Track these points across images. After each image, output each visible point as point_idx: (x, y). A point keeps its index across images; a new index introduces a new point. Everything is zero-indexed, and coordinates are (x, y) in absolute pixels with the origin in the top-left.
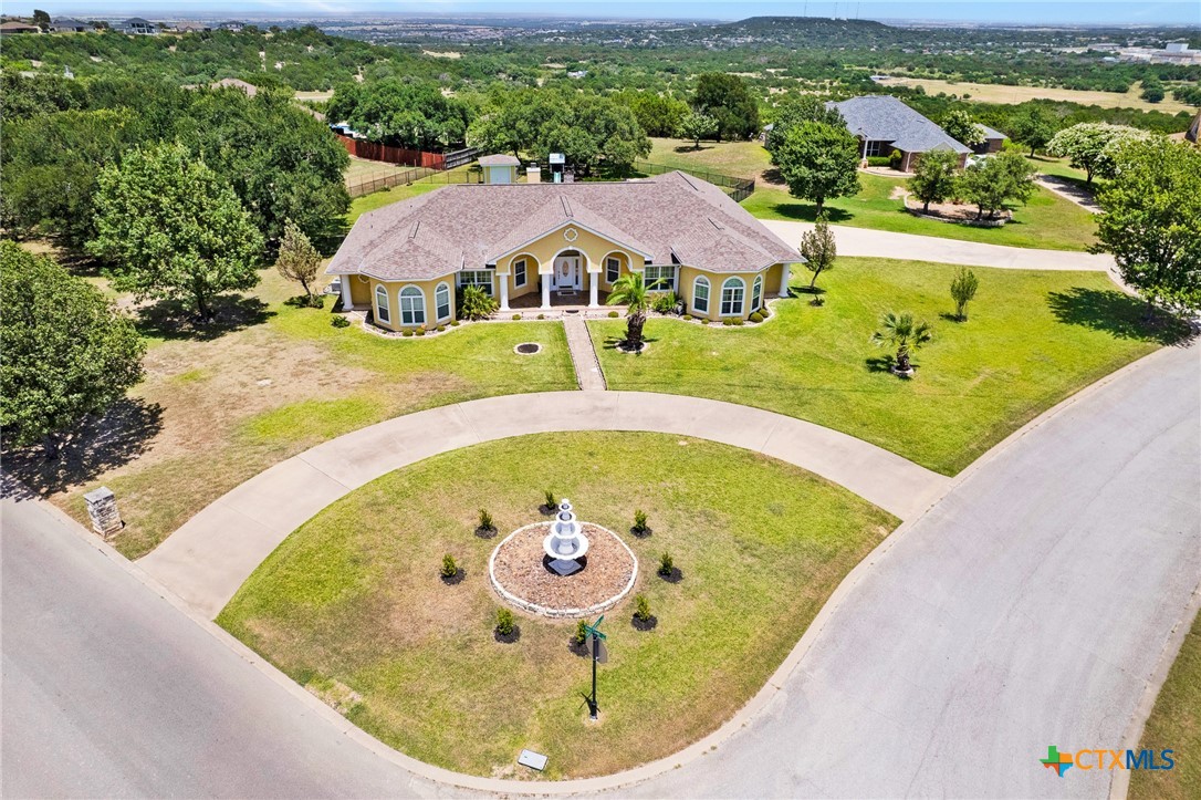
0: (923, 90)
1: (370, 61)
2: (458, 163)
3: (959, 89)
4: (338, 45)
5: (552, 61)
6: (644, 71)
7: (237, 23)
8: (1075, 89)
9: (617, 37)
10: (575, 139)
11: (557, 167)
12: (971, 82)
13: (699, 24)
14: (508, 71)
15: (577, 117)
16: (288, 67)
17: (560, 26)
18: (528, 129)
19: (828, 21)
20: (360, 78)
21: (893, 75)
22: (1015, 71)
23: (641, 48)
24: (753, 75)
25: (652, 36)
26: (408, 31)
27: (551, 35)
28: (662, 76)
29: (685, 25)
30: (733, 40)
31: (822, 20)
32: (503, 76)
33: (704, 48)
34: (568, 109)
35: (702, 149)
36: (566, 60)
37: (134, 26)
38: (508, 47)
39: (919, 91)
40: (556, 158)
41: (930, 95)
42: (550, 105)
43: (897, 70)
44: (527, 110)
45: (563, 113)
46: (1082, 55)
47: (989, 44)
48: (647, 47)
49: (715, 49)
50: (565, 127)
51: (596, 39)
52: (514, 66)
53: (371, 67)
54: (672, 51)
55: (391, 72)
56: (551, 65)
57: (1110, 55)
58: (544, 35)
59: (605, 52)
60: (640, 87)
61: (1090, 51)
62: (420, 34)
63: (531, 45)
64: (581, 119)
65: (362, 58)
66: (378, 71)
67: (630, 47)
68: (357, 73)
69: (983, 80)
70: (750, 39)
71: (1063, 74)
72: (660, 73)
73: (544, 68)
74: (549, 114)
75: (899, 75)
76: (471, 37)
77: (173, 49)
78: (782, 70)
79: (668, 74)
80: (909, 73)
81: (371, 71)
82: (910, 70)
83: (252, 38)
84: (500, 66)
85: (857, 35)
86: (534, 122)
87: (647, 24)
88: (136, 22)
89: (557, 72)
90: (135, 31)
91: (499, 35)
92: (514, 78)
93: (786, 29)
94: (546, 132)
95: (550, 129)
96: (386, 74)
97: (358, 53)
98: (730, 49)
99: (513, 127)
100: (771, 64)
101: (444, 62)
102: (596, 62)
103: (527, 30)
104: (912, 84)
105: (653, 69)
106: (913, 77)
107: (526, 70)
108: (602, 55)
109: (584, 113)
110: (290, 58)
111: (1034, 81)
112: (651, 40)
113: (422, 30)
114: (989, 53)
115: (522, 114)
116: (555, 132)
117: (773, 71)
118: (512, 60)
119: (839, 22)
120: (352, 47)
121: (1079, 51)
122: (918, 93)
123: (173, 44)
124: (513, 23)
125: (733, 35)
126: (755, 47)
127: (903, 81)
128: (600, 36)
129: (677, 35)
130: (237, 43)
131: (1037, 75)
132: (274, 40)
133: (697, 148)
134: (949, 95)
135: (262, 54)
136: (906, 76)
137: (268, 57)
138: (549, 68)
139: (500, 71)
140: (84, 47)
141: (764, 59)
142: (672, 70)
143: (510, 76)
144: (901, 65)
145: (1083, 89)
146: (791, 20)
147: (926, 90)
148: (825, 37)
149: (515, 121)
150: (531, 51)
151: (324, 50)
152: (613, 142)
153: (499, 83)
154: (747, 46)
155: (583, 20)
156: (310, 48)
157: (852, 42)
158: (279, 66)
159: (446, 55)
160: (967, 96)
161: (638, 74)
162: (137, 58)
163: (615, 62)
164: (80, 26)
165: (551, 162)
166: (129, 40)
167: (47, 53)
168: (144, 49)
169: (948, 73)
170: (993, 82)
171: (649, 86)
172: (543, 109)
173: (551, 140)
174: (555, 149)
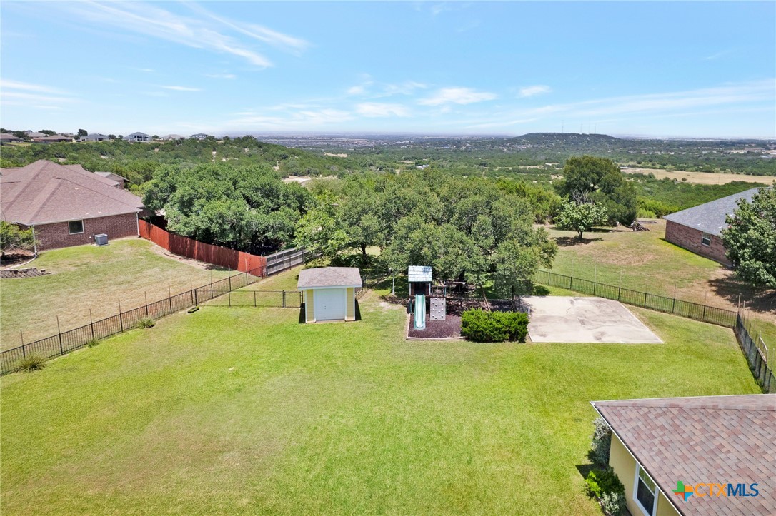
0: (653, 176)
1: (285, 157)
2: (286, 265)
3: (677, 175)
4: (266, 148)
5: (405, 159)
6: (466, 165)
7: (202, 135)
8: (753, 174)
9: (446, 145)
10: (446, 246)
11: (420, 288)
12: (681, 170)
13: (496, 138)
14: (377, 165)
15: (451, 212)
16: (229, 161)
17: (411, 139)
18: (377, 227)
19: (578, 135)
20: (277, 168)
21: (629, 166)
22: (707, 164)
23: (462, 151)
24: (538, 167)
25: (468, 145)
26: (317, 142)
27: (404, 144)
28: (478, 168)
29: (487, 139)
30: (519, 147)
31: (573, 135)
32: (373, 168)
33: (501, 151)
34: (435, 199)
35: (587, 241)
36: (415, 158)
37: (135, 137)
38: (378, 151)
39: (651, 176)
40: (418, 274)
41: (659, 179)
42: (409, 193)
43: (631, 163)
44: (377, 200)
45: (429, 205)
46: (745, 154)
47: (681, 148)
48: (465, 151)
49: (509, 152)
50: (431, 225)
51: (433, 146)
52: (381, 162)
53: (285, 161)
54: (482, 153)
55: (298, 165)
56: (405, 162)
57: (762, 154)
58: (401, 144)
59: (439, 153)
60: (465, 175)
61: (749, 152)
62: (324, 143)
63: (393, 150)
64: (456, 216)
65: (280, 156)
66: (289, 164)
67: (454, 151)
68: (276, 166)
69: (690, 169)
70: (529, 146)
71: (738, 166)
72: (477, 166)
73: (401, 163)
74: (410, 207)
75: (633, 166)
76: (355, 145)
77: (157, 150)
78: (557, 164)
79: (482, 167)
80: (639, 165)
81: (285, 164)
82: (639, 163)
83: (210, 143)
84: (371, 161)
85: (596, 143)
86: (388, 216)
87: (464, 138)
88: (137, 135)
89: (409, 165)
90: (136, 140)
91: (373, 144)
92: (381, 169)
93: (551, 140)
94: (403, 232)
95: (410, 229)
96: (295, 166)
97: (278, 153)
98: (518, 152)
99: (357, 223)
100: (548, 160)
101: (335, 159)
102: (434, 160)
103: (390, 141)
104: (646, 172)
105: (472, 164)
106: (643, 168)
107: (388, 164)
108: (437, 155)
109: (460, 205)
110: (232, 155)
111: (722, 170)
112: (467, 147)
113: (326, 142)
114: (684, 153)
115: (370, 205)
116: (416, 235)
117: (550, 164)
118: (380, 159)
119: (584, 135)
120: (275, 149)
121: (742, 152)
122: (651, 177)
123: (157, 147)
124: (382, 138)
125: (518, 144)
126: (534, 150)
127: (638, 170)
128: (435, 145)
129: (483, 144)
130: (199, 147)
131: (724, 168)
132: (224, 144)
133: (579, 240)
134: (671, 178)
135: (214, 153)
136: (637, 167)
137: (217, 155)
138: (404, 163)
139: (371, 165)
140: (98, 150)
141: (543, 157)
142: (485, 164)
143: (377, 168)
144: (632, 160)
145: (758, 175)
146: (554, 134)
147: (655, 176)
148: (576, 144)
149: (360, 215)
150: (393, 153)
151: (256, 150)
152: (507, 249)
153: (370, 172)
154: (528, 150)
155: (424, 136)
156: (246, 149)
157: (594, 147)
158: (224, 160)
159: (339, 155)
160: (684, 179)
161: (463, 166)
162: (131, 156)
163: (445, 159)
164: (101, 137)
165: (410, 280)
166: (130, 145)
167: (71, 154)
168: (138, 150)
169: (664, 165)
170: (697, 171)
171: (470, 174)
172: (398, 198)
173: (409, 246)
174: (417, 259)
